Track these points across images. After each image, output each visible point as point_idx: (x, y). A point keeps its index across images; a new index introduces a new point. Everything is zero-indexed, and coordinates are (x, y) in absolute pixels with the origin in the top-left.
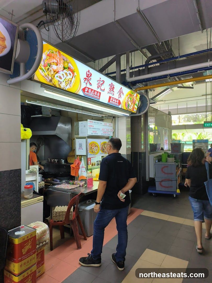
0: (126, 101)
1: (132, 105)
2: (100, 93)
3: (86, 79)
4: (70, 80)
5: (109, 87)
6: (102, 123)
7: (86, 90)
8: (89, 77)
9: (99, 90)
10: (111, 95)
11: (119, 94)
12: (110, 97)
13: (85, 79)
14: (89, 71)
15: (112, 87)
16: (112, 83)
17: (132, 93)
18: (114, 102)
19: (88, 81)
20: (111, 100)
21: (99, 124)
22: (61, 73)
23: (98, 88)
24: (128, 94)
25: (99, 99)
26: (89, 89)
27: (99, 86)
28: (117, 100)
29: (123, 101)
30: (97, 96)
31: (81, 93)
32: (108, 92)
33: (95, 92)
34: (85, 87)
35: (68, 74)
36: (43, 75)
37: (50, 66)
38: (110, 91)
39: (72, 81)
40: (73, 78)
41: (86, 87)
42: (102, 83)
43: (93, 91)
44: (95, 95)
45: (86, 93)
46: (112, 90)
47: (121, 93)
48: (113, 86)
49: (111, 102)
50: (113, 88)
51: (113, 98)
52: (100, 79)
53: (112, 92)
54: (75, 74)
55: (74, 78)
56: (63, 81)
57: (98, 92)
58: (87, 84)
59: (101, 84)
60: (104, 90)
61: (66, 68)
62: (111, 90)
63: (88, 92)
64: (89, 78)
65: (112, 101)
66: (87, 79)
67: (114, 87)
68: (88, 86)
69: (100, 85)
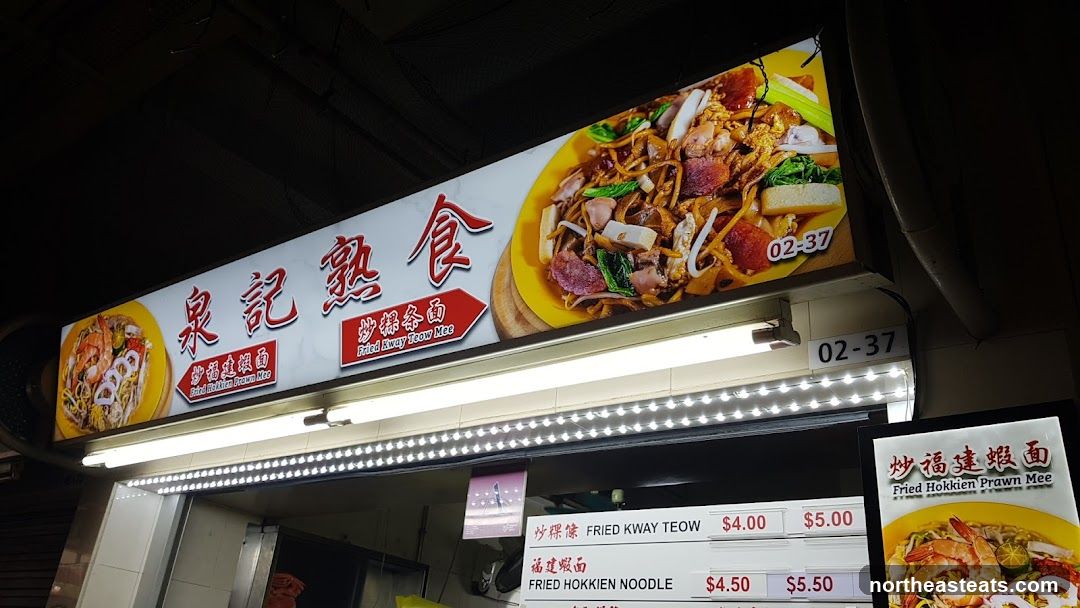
0: (546, 249)
1: (683, 232)
2: (271, 347)
3: (186, 333)
4: (134, 379)
5: (329, 271)
6: (695, 526)
7: (195, 382)
8: (200, 314)
9: (263, 336)
10: (353, 311)
11: (434, 255)
12: (350, 329)
13: (183, 339)
14: (196, 291)
15: (348, 262)
16: (341, 241)
17: (620, 132)
18: (402, 332)
19: (198, 333)
20: (364, 337)
21: (660, 534)
22: (109, 374)
23: (250, 328)
24: (550, 184)
25: (272, 378)
26: (206, 368)
27: (258, 314)
28: (422, 305)
29: (497, 277)
30: (255, 371)
31: (178, 405)
32: (326, 307)
33: (236, 359)
34: (191, 370)
35: (127, 364)
36: (70, 414)
37: (82, 380)
38: (338, 290)
39: (141, 380)
40: (140, 366)
41: (193, 365)
42: (266, 291)
43: (227, 363)
44: (240, 374)
45: (195, 392)
46: (356, 274)
47: (450, 237)
48: (354, 250)
49: (362, 351)
50: (356, 262)
51: (377, 316)
52: (257, 281)
53: (361, 285)
54: (148, 345)
55: (144, 364)
56: (115, 400)
57: (253, 351)
58: (193, 350)
59: (267, 298)
60: (294, 312)
61: (121, 349)
62: (342, 279)
63: (204, 381)
64: (199, 318)
65: (376, 336)
66: (193, 328)
67: (365, 251)
68: (204, 352)
69: (263, 309)
